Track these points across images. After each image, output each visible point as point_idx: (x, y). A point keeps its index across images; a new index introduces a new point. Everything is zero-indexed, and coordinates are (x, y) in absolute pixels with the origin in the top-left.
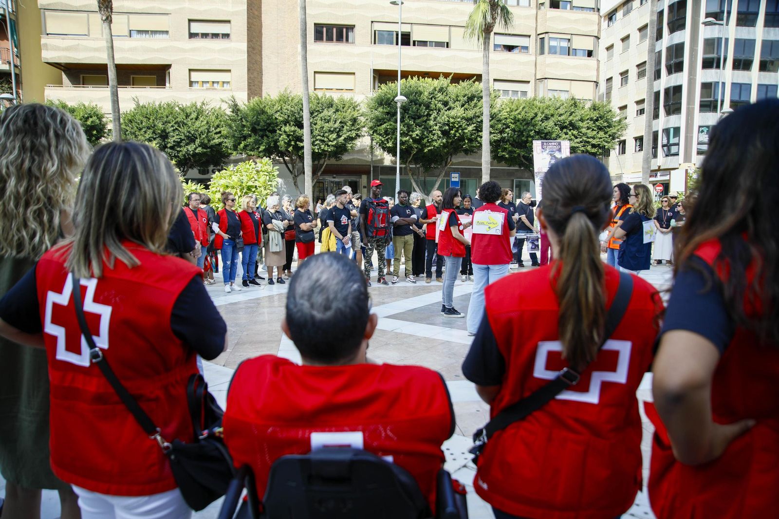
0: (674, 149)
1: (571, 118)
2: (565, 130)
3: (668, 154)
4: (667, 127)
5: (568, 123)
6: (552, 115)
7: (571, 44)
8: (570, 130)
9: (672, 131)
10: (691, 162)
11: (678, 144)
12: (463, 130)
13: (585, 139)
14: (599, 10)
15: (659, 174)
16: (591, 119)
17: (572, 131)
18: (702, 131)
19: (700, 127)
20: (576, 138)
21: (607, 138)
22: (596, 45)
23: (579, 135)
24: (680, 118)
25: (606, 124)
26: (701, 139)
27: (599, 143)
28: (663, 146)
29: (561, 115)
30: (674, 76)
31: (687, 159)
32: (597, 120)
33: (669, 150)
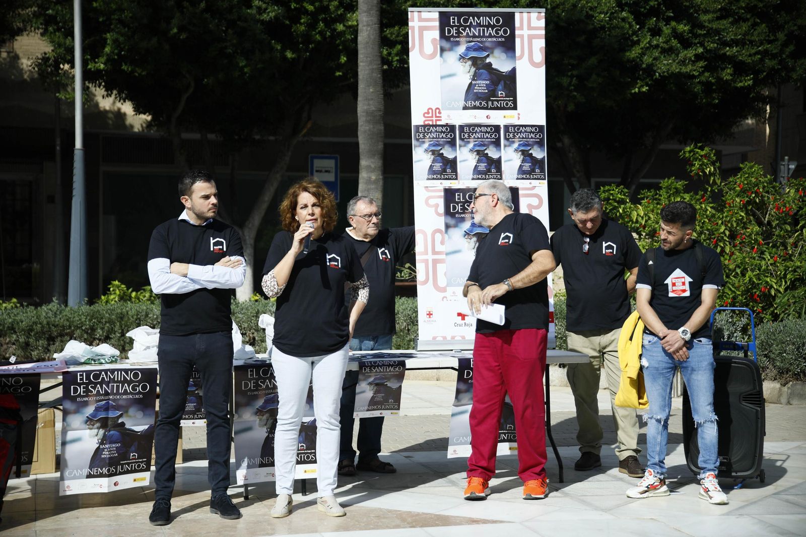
12: (329, 23)
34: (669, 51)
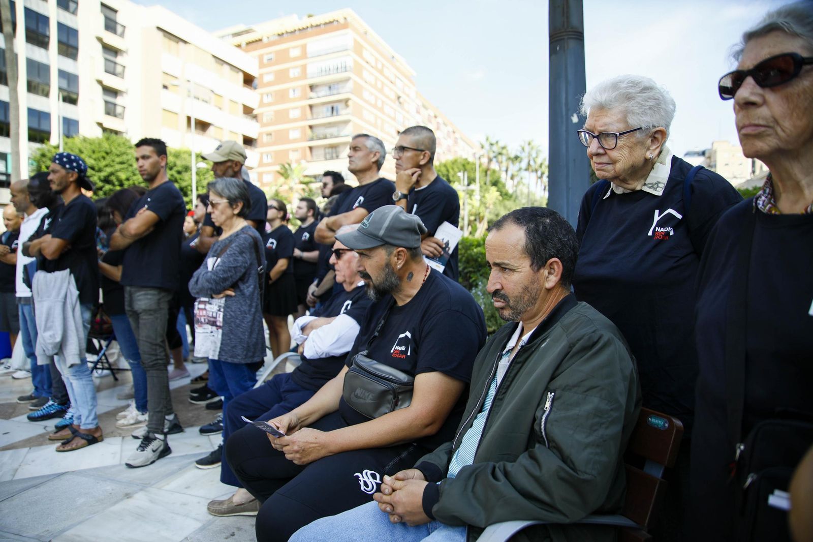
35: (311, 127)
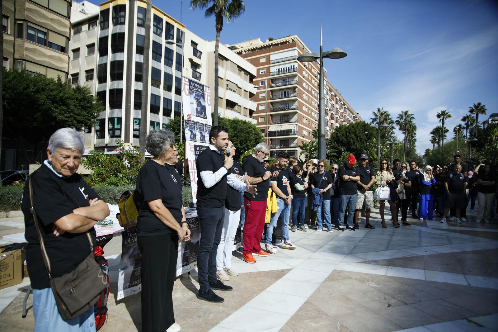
0: (117, 133)
1: (61, 95)
2: (55, 105)
3: (112, 136)
4: (112, 117)
5: (59, 98)
6: (43, 90)
7: (47, 37)
8: (60, 105)
9: (116, 119)
10: (129, 142)
11: (120, 129)
13: (72, 114)
14: (69, 18)
15: (106, 150)
16: (77, 99)
17: (62, 106)
18: (136, 122)
19: (134, 119)
20: (66, 113)
21: (89, 116)
22: (67, 44)
23: (68, 111)
24: (121, 112)
25: (89, 105)
26: (135, 128)
27: (83, 120)
28: (109, 130)
29: (52, 91)
30: (116, 82)
31: (127, 140)
32: (80, 101)
33: (114, 133)
34: (60, 114)
35: (272, 103)
